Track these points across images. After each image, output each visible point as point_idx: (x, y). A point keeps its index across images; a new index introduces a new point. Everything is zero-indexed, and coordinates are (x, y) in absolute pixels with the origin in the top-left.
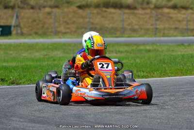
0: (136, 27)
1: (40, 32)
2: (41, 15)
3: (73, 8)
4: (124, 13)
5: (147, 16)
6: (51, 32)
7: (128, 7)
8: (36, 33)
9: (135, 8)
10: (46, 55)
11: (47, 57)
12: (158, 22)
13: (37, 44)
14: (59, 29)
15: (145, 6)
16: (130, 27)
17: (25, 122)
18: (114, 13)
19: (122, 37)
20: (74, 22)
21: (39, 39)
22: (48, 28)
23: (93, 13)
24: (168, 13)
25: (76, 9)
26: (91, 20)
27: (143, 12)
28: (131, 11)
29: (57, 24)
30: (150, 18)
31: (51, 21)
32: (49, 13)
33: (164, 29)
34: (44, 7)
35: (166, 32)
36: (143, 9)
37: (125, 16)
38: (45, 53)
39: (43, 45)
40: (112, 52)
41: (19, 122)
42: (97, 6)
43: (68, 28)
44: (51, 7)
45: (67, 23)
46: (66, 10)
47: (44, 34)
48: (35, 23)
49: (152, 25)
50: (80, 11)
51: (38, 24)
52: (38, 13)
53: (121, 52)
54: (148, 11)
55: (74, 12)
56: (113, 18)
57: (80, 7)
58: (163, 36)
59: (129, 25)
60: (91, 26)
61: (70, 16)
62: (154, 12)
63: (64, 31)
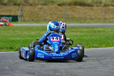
0: (93, 17)
1: (35, 20)
2: (36, 9)
3: (55, 5)
4: (86, 9)
5: (100, 11)
6: (42, 19)
7: (88, 5)
8: (33, 20)
9: (92, 6)
10: (38, 33)
11: (39, 34)
12: (106, 14)
13: (33, 27)
14: (47, 18)
15: (98, 4)
16: (89, 17)
17: (23, 73)
18: (80, 9)
19: (85, 23)
20: (55, 14)
21: (34, 23)
22: (40, 17)
23: (67, 9)
24: (113, 9)
25: (57, 6)
26: (66, 13)
27: (97, 8)
28: (90, 8)
29: (45, 15)
30: (101, 12)
31: (42, 13)
32: (41, 9)
33: (110, 18)
34: (38, 5)
35: (111, 20)
36: (97, 6)
37: (87, 11)
38: (38, 32)
39: (37, 27)
40: (78, 32)
41: (19, 73)
42: (70, 4)
43: (52, 17)
44: (42, 5)
45: (51, 14)
46: (51, 6)
47: (38, 21)
48: (32, 14)
49: (103, 16)
50: (60, 7)
51: (34, 15)
52: (34, 8)
53: (83, 32)
54: (100, 8)
55: (56, 8)
56: (79, 12)
57: (59, 5)
58: (109, 23)
59: (89, 16)
60: (66, 16)
61: (54, 10)
62: (104, 8)
63: (50, 19)
